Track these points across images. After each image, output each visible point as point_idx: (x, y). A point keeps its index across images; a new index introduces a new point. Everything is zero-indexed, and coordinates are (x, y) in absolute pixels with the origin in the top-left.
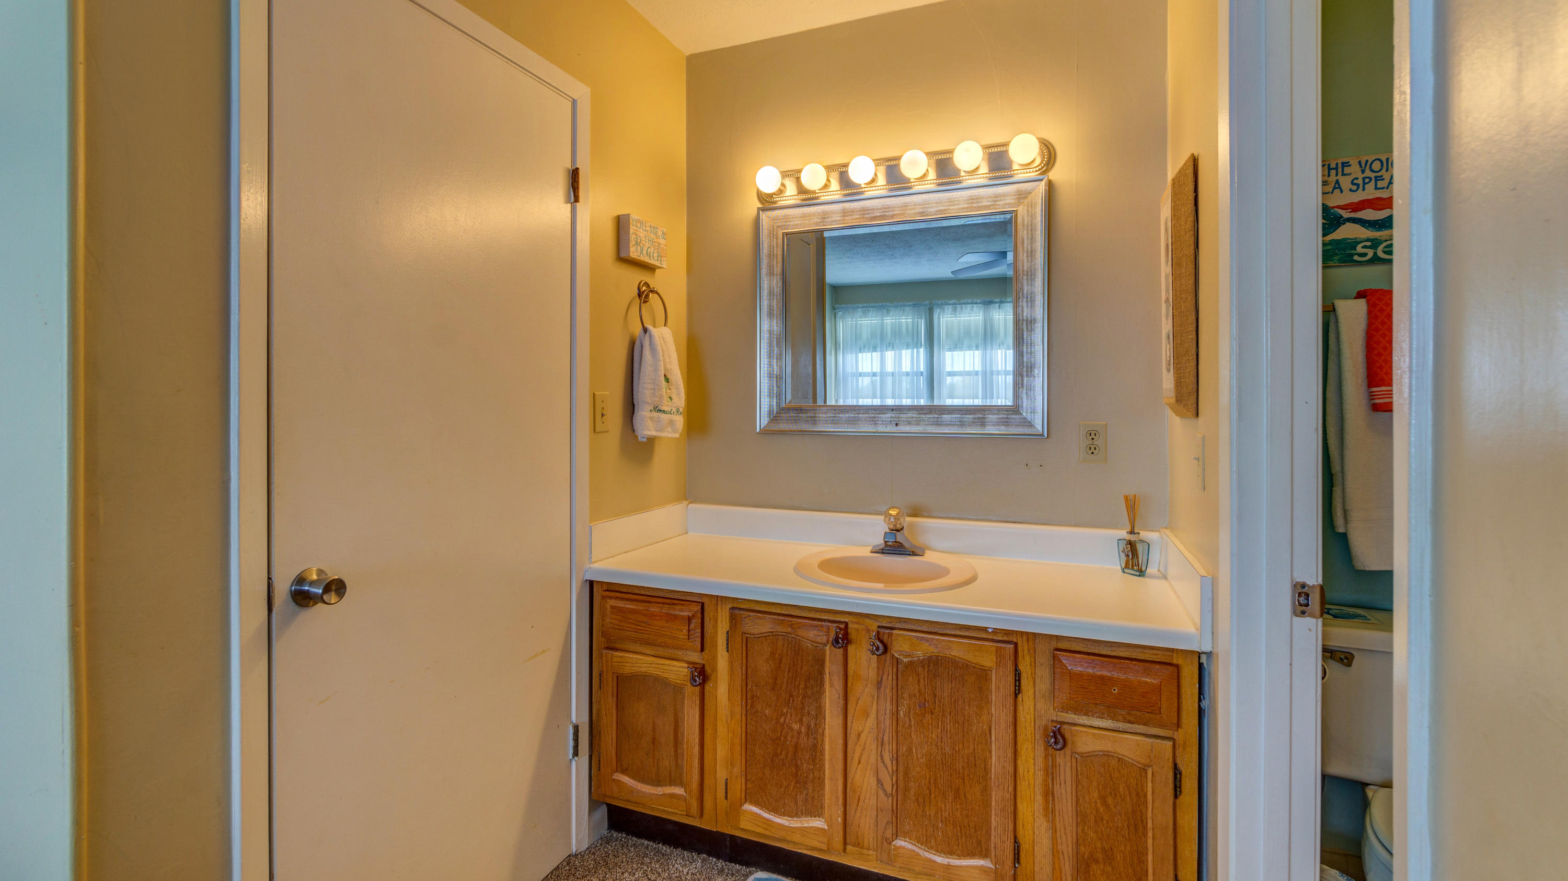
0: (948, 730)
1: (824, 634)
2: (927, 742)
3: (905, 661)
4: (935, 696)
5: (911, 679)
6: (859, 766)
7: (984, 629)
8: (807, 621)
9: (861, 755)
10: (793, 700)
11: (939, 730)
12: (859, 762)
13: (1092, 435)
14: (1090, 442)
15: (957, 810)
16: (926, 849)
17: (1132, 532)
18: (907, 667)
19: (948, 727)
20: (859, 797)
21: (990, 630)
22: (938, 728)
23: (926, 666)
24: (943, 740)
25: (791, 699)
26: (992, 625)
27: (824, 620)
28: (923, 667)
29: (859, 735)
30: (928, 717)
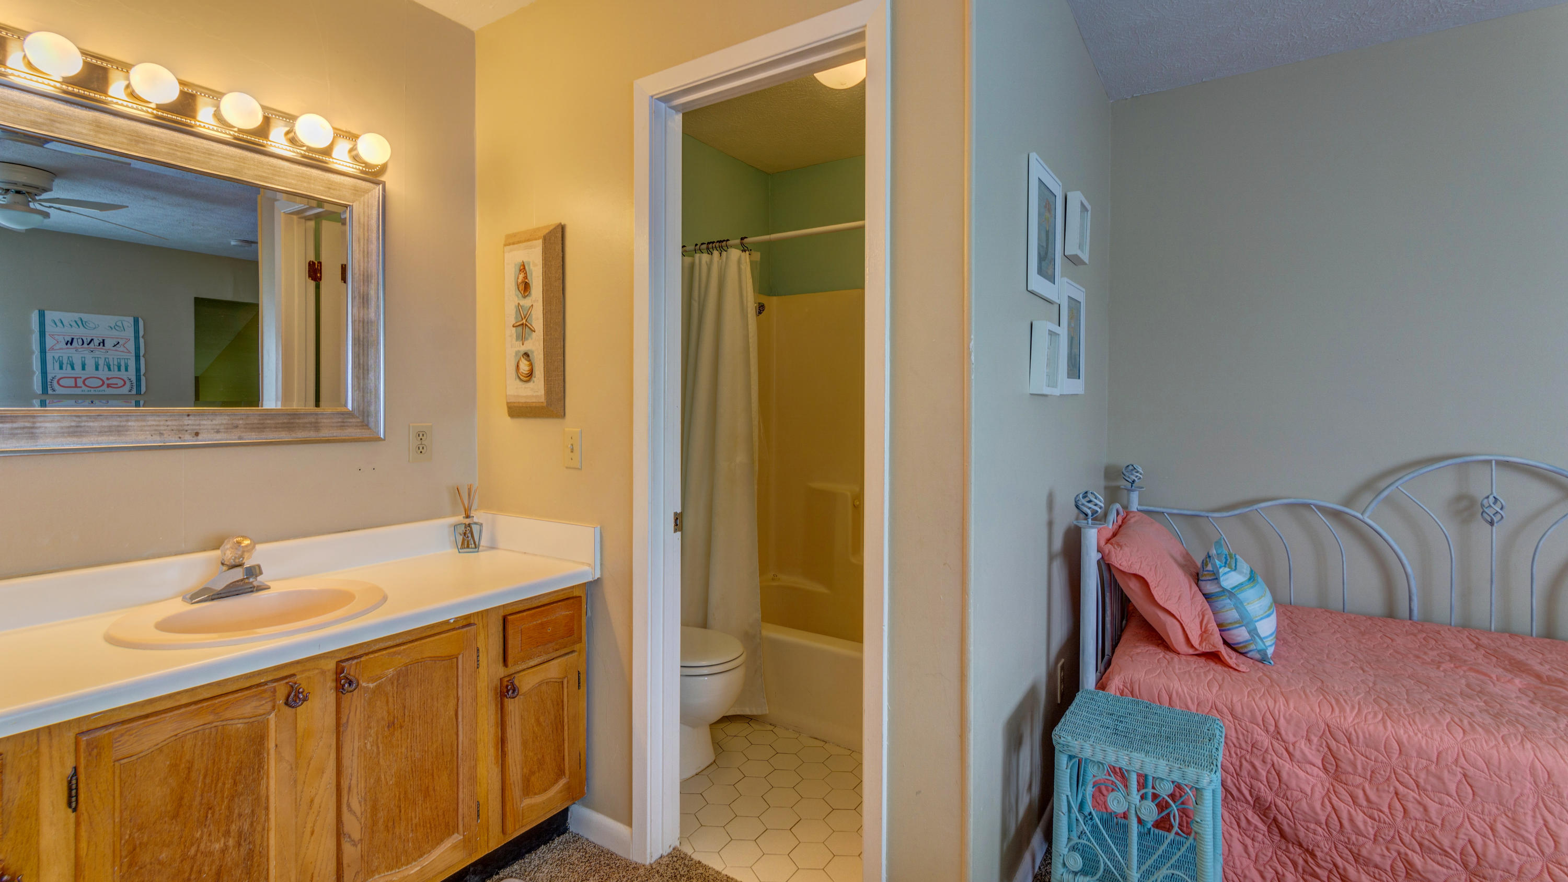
0: (418, 735)
1: (268, 700)
2: (396, 761)
3: (372, 687)
4: (405, 707)
5: (378, 703)
6: (312, 838)
7: (447, 622)
8: (239, 694)
9: (315, 821)
10: (213, 814)
11: (409, 741)
12: (312, 833)
13: (421, 435)
14: (419, 443)
15: (427, 808)
16: (397, 870)
17: (468, 517)
18: (374, 692)
19: (418, 732)
20: (313, 874)
21: (452, 621)
22: (408, 738)
23: (395, 682)
24: (413, 747)
25: (210, 812)
26: (451, 616)
27: (266, 683)
28: (392, 683)
29: (312, 801)
30: (397, 733)
